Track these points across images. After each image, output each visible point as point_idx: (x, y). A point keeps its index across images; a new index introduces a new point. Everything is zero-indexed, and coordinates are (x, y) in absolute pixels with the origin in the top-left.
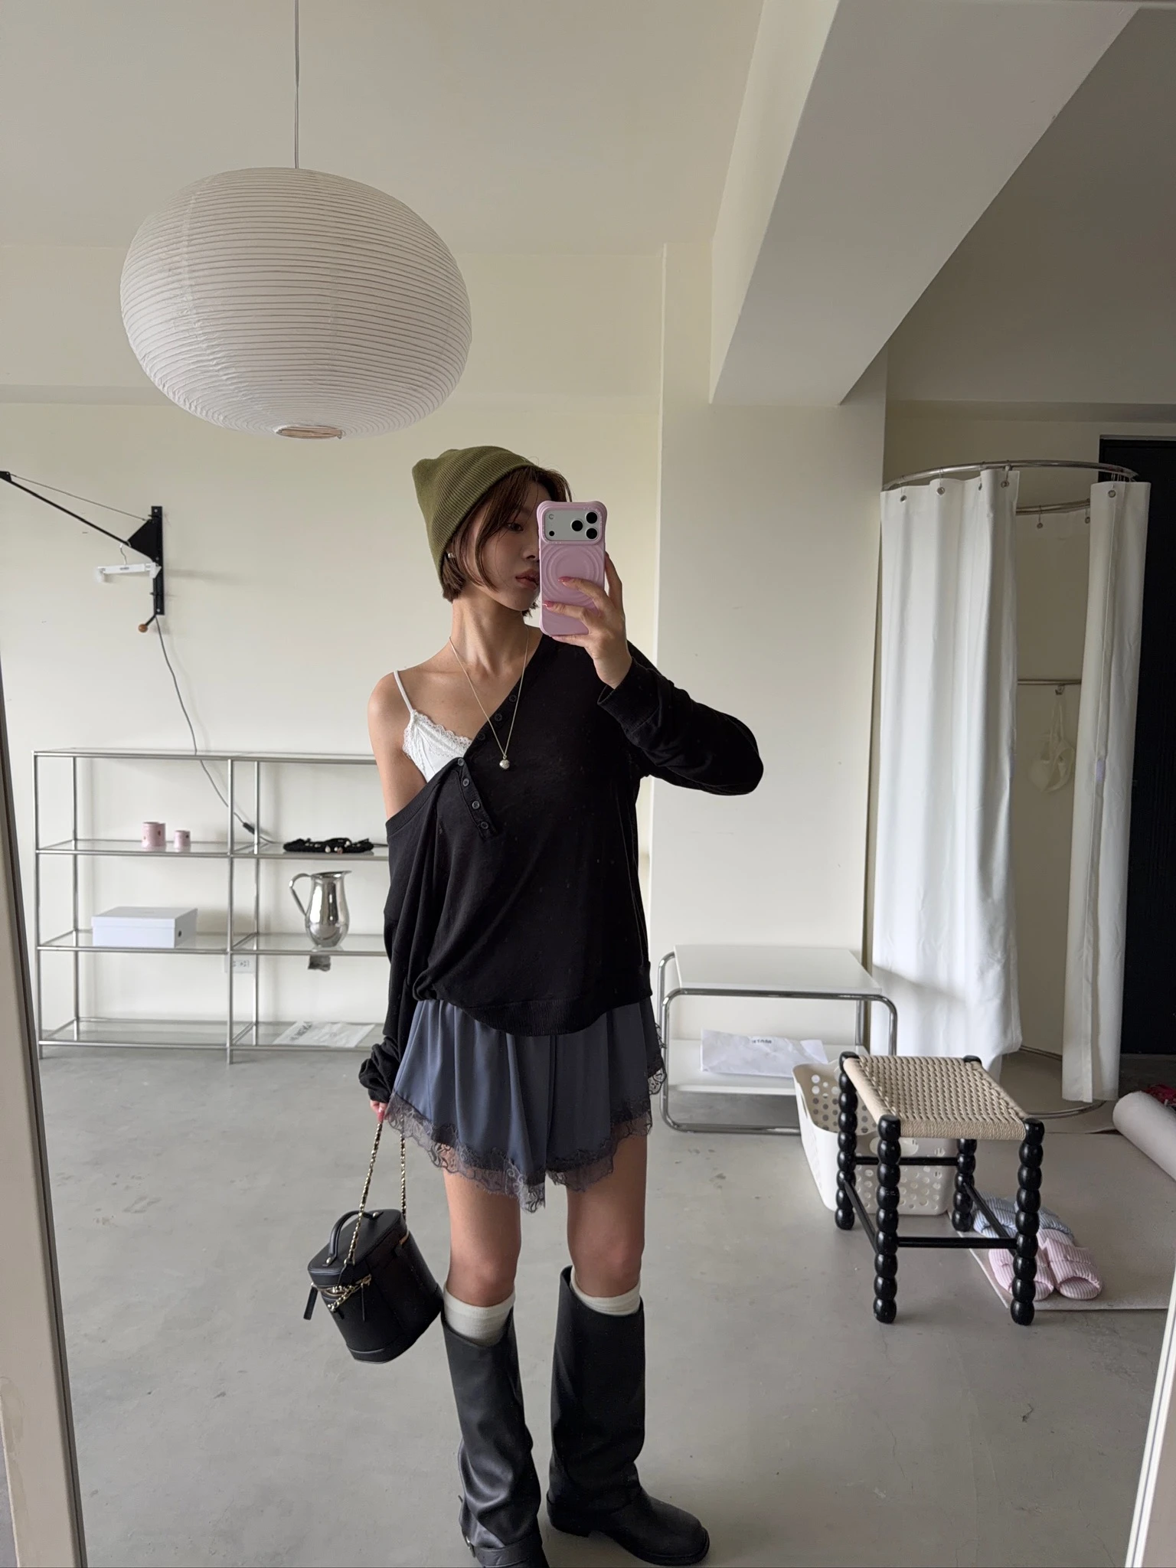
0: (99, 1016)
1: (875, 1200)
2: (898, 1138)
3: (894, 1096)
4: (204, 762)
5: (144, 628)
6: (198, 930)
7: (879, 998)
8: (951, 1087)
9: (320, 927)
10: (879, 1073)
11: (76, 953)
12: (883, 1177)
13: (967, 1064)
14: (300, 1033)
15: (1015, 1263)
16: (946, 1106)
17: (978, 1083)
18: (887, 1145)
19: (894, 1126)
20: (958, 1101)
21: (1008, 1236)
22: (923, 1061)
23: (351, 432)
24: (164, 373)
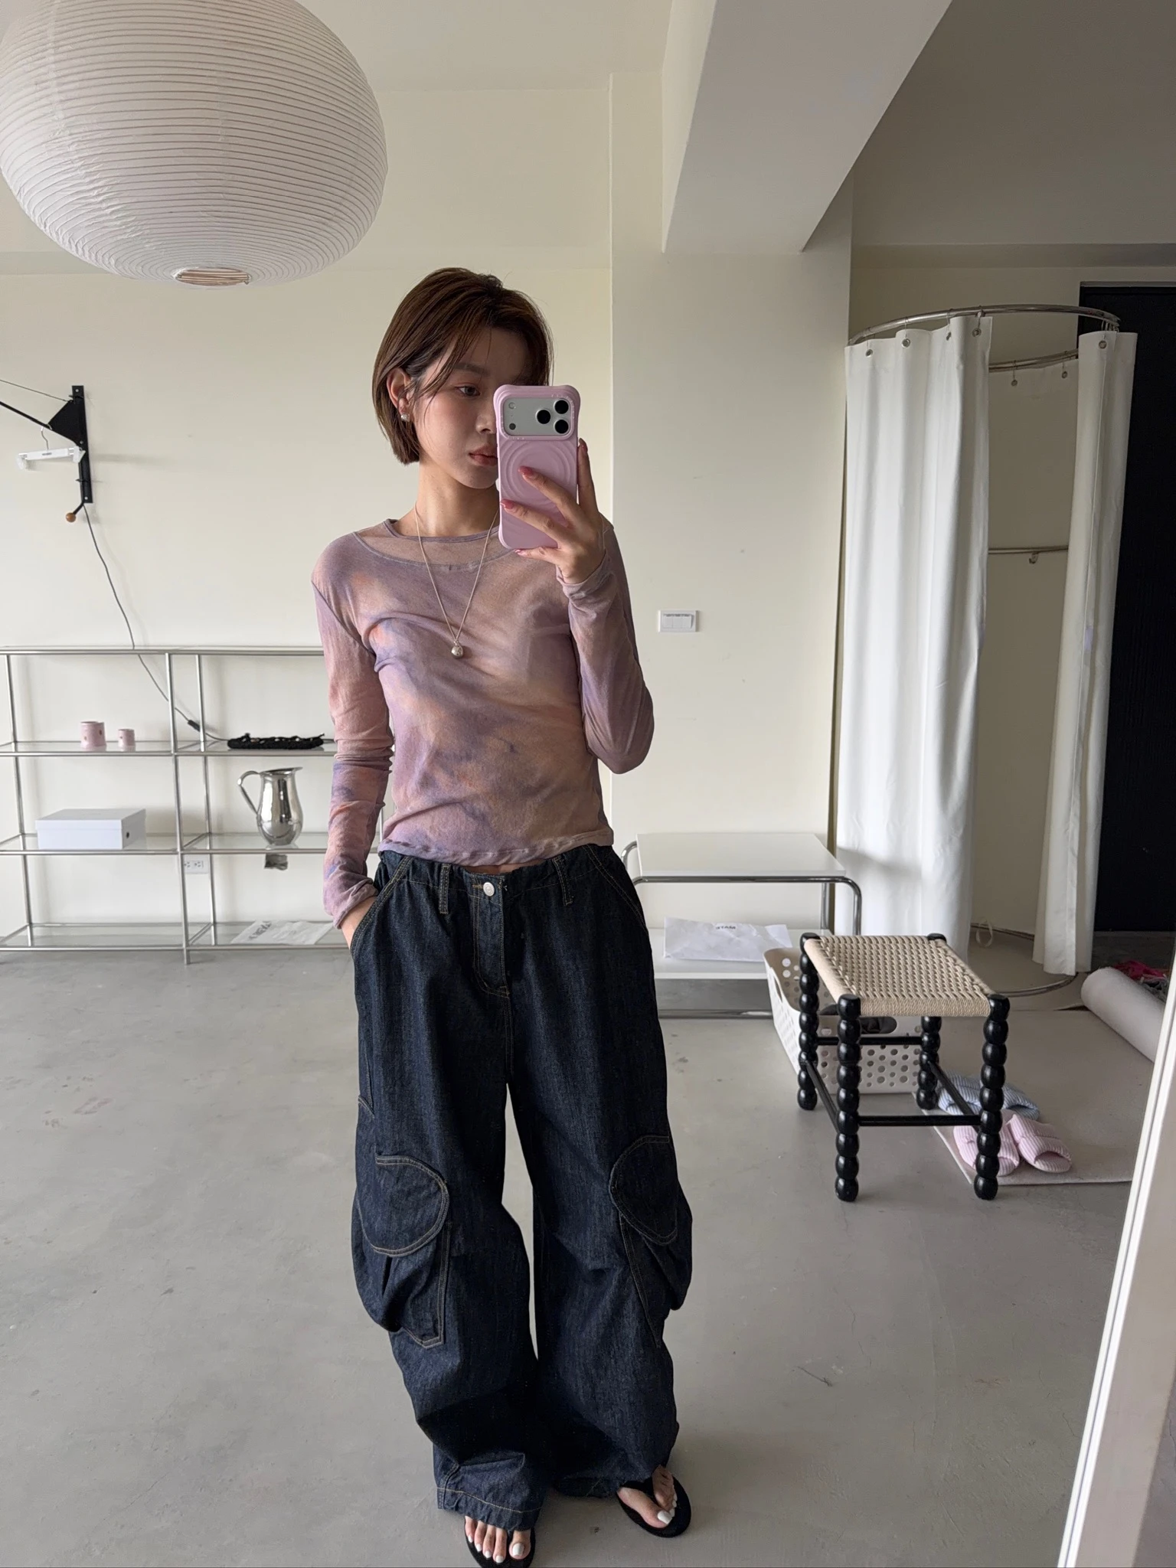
0: (52, 921)
2: (857, 1017)
3: (854, 974)
4: (141, 656)
5: (72, 517)
6: (147, 831)
7: (845, 880)
8: (914, 965)
9: (272, 824)
10: (840, 952)
11: (25, 856)
12: (843, 1057)
13: (931, 941)
14: (259, 933)
15: (979, 1139)
16: (908, 982)
17: (944, 961)
18: (847, 1025)
19: (854, 1004)
20: (921, 978)
21: (972, 1112)
22: (885, 940)
23: (259, 276)
24: (43, 209)
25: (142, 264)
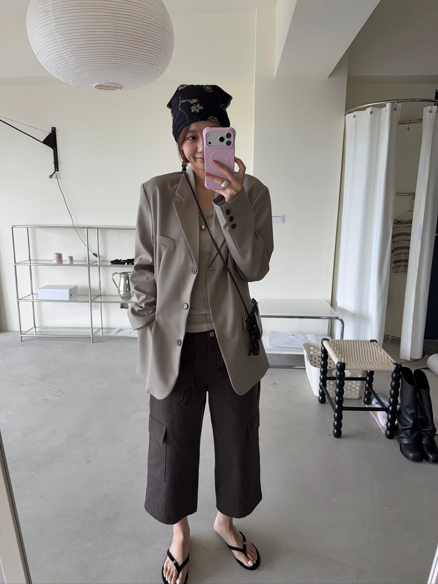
0: (43, 326)
1: (334, 393)
2: (344, 370)
3: (343, 354)
5: (51, 177)
6: (78, 294)
7: (337, 318)
8: (365, 351)
9: (124, 293)
10: (337, 346)
11: (33, 302)
12: (337, 384)
13: (372, 343)
14: (118, 332)
15: (388, 416)
16: (363, 358)
17: (376, 350)
18: (340, 373)
19: (343, 365)
20: (368, 356)
21: (385, 406)
22: (354, 342)
23: (125, 87)
24: (46, 61)
25: (83, 81)
